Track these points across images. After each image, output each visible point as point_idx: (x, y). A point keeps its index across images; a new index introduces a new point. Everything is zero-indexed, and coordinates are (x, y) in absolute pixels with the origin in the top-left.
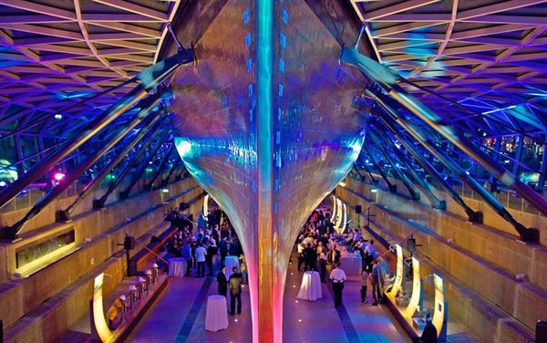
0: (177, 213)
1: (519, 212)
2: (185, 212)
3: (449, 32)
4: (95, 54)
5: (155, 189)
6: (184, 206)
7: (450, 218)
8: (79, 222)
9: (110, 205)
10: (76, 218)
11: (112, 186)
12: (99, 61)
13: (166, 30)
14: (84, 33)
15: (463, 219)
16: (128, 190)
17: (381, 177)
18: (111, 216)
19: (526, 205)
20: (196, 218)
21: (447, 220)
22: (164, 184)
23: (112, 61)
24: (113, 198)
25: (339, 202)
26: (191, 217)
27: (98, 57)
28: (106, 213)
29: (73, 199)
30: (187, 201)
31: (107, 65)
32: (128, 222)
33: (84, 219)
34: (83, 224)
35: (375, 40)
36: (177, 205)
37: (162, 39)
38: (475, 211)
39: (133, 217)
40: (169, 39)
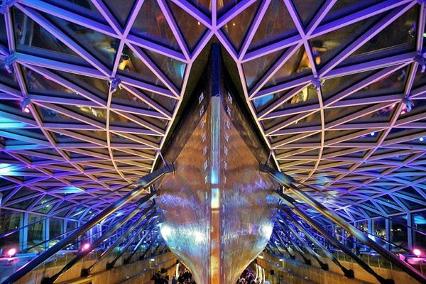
0: (159, 275)
1: (377, 268)
2: (164, 274)
3: (321, 154)
4: (116, 169)
5: (146, 258)
6: (164, 271)
7: (332, 275)
8: (96, 277)
9: (117, 267)
10: (94, 274)
11: (119, 254)
12: (118, 174)
13: (158, 154)
14: (111, 155)
15: (341, 276)
16: (129, 258)
17: (285, 251)
18: (117, 274)
19: (382, 263)
20: (171, 279)
21: (330, 276)
22: (153, 255)
23: (126, 174)
24: (119, 262)
25: (260, 268)
26: (167, 277)
27: (118, 171)
28: (114, 272)
29: (94, 262)
30: (166, 267)
31: (123, 177)
32: (127, 279)
33: (99, 276)
34: (98, 279)
35: (278, 161)
36: (160, 270)
37: (155, 160)
38: (348, 269)
39: (131, 275)
40: (159, 160)
